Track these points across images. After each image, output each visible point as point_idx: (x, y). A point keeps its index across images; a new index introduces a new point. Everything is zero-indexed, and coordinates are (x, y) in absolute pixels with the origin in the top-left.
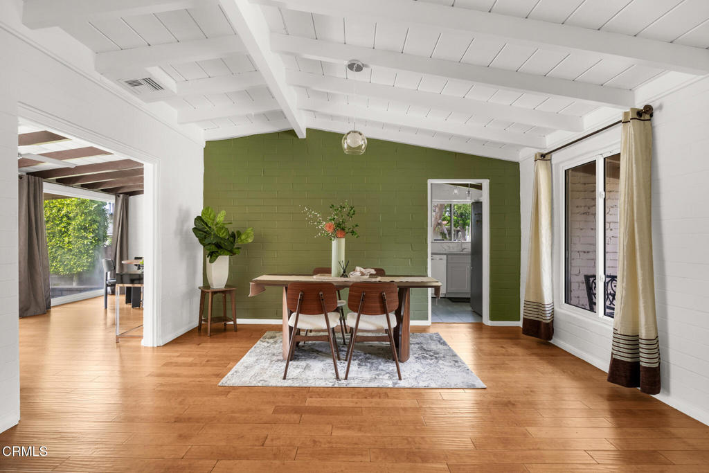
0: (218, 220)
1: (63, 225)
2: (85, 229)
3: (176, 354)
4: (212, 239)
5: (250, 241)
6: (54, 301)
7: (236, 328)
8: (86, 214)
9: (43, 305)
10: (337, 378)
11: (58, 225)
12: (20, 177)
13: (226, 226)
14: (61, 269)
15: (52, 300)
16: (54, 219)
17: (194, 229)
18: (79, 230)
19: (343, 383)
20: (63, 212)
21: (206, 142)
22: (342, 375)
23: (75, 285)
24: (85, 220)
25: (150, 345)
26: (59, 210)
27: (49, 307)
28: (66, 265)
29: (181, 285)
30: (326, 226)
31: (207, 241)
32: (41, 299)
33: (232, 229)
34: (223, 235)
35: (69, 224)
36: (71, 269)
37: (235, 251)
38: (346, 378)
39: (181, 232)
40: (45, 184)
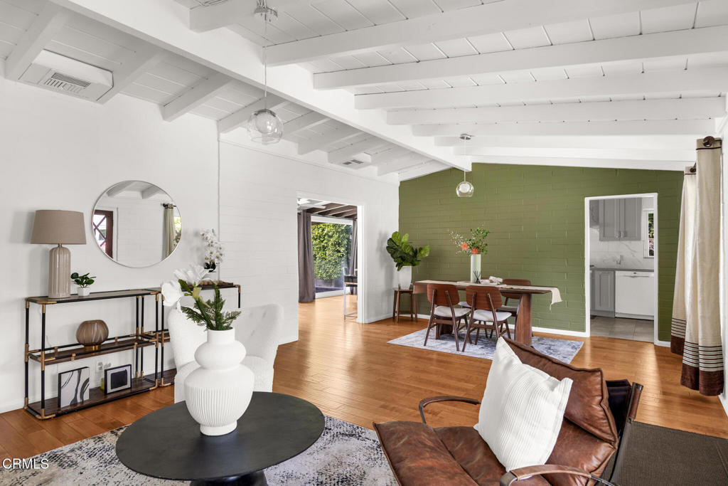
0: (403, 240)
1: (325, 241)
2: (339, 244)
3: (372, 328)
4: (398, 254)
5: (427, 255)
6: (317, 295)
7: (417, 320)
8: (339, 232)
9: (311, 296)
10: (458, 350)
11: (322, 241)
12: (299, 214)
13: (411, 244)
14: (324, 275)
15: (316, 294)
16: (320, 237)
17: (387, 247)
18: (335, 245)
19: (460, 353)
20: (325, 232)
21: (401, 182)
22: (461, 348)
23: (333, 287)
24: (339, 237)
25: (361, 322)
26: (323, 230)
27: (314, 298)
28: (327, 273)
29: (381, 284)
30: (464, 246)
31: (395, 255)
32: (311, 292)
33: (416, 246)
34: (407, 251)
35: (329, 241)
36: (330, 276)
37: (416, 263)
38: (463, 351)
39: (380, 249)
40: (312, 217)
